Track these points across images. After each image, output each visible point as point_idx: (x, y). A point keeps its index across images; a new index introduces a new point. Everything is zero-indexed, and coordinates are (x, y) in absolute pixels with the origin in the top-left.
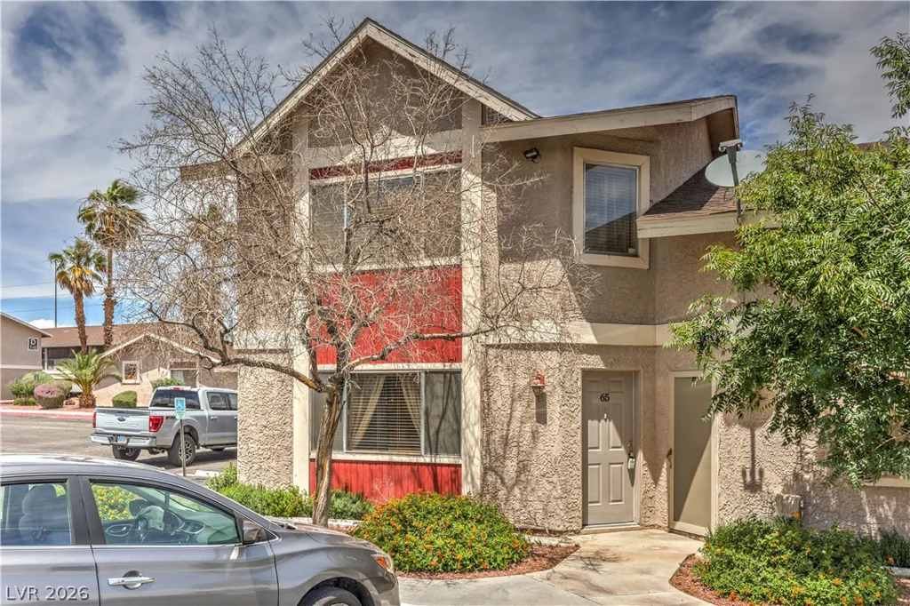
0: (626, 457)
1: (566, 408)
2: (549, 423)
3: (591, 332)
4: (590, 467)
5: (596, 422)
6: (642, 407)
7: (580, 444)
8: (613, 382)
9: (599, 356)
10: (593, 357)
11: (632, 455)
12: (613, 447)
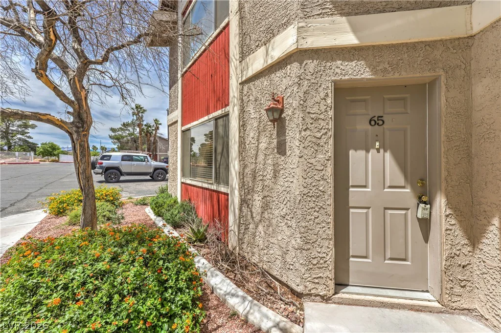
0: (415, 201)
1: (308, 133)
2: (288, 153)
3: (348, 28)
4: (351, 210)
5: (362, 153)
6: (443, 130)
7: (331, 180)
8: (390, 100)
9: (363, 62)
10: (354, 64)
11: (424, 199)
12: (390, 187)
